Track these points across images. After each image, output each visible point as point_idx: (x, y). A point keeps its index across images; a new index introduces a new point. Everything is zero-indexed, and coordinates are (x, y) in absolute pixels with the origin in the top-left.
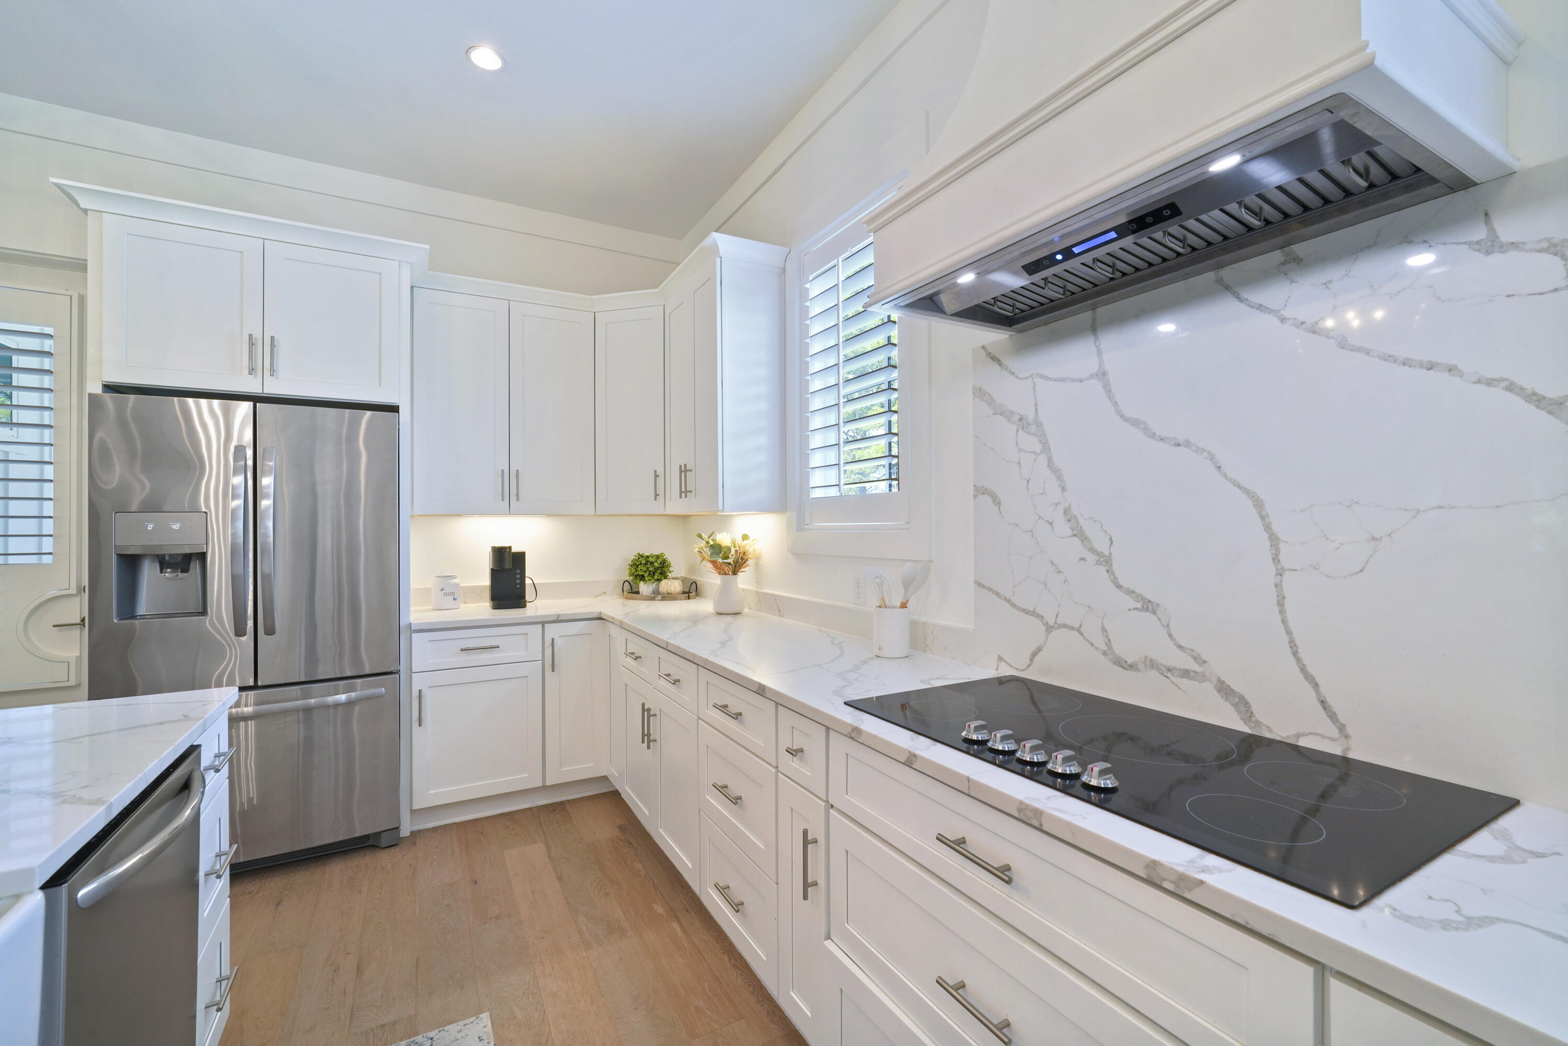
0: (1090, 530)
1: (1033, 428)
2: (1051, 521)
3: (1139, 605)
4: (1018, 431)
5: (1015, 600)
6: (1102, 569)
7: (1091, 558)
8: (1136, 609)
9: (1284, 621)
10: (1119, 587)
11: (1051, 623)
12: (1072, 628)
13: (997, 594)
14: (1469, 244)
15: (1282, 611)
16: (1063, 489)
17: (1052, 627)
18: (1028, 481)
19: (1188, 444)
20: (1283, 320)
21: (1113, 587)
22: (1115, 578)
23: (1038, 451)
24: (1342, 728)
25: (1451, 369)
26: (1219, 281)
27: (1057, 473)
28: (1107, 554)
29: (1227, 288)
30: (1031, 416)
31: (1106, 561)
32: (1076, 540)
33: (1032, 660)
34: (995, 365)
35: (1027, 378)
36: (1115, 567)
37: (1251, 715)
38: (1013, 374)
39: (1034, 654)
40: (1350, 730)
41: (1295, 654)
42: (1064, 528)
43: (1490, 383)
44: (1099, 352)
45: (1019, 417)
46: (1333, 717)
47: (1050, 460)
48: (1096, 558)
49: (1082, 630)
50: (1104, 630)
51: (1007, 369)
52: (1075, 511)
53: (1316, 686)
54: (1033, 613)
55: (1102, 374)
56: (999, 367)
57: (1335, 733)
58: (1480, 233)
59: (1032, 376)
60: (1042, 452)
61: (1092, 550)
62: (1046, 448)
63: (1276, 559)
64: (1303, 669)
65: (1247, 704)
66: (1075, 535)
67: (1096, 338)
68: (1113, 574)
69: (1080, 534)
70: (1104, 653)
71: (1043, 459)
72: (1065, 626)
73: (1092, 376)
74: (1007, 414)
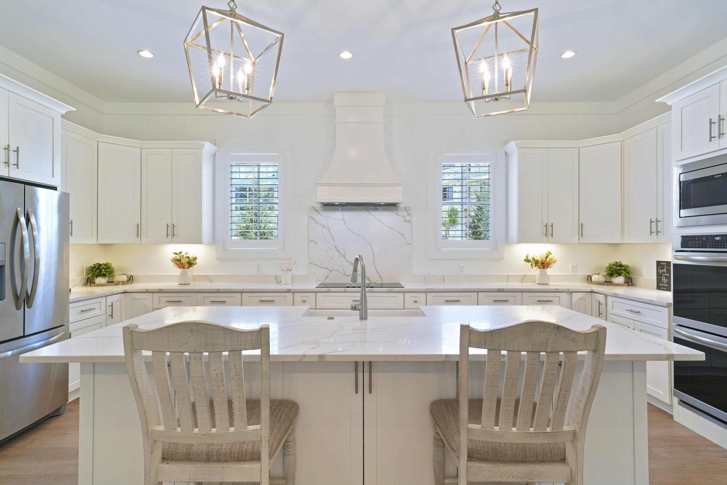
0: (340, 250)
1: (327, 228)
2: (331, 248)
3: (351, 264)
4: (323, 228)
5: (321, 266)
6: (343, 258)
7: (341, 256)
8: (350, 265)
9: (374, 264)
10: (347, 261)
11: (331, 270)
12: (336, 270)
13: (316, 265)
14: (396, 213)
15: (374, 263)
16: (334, 242)
17: (331, 271)
18: (325, 239)
19: (360, 235)
20: (375, 217)
21: (346, 261)
22: (346, 259)
23: (328, 233)
24: (382, 279)
25: (394, 229)
26: (366, 208)
27: (333, 239)
28: (344, 255)
29: (367, 210)
30: (326, 225)
31: (344, 256)
32: (338, 252)
33: (326, 279)
34: (316, 212)
35: (325, 217)
36: (346, 257)
37: (370, 280)
38: (321, 215)
39: (327, 277)
40: (383, 279)
41: (376, 269)
42: (335, 250)
43: (397, 231)
44: (343, 215)
45: (323, 225)
46: (381, 277)
47: (331, 235)
48: (342, 256)
49: (339, 270)
50: (343, 270)
51: (320, 214)
52: (337, 246)
53: (378, 273)
54: (327, 268)
55: (343, 220)
56: (317, 213)
57: (381, 280)
58: (397, 213)
59: (327, 217)
60: (329, 233)
61: (341, 254)
62: (330, 232)
63: (373, 255)
64: (377, 271)
65: (369, 278)
66: (337, 251)
67: (343, 212)
68: (345, 258)
69: (338, 251)
70: (344, 274)
71: (330, 235)
72: (334, 270)
73: (341, 220)
74: (320, 224)
